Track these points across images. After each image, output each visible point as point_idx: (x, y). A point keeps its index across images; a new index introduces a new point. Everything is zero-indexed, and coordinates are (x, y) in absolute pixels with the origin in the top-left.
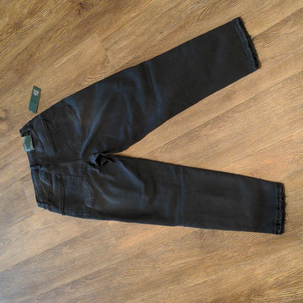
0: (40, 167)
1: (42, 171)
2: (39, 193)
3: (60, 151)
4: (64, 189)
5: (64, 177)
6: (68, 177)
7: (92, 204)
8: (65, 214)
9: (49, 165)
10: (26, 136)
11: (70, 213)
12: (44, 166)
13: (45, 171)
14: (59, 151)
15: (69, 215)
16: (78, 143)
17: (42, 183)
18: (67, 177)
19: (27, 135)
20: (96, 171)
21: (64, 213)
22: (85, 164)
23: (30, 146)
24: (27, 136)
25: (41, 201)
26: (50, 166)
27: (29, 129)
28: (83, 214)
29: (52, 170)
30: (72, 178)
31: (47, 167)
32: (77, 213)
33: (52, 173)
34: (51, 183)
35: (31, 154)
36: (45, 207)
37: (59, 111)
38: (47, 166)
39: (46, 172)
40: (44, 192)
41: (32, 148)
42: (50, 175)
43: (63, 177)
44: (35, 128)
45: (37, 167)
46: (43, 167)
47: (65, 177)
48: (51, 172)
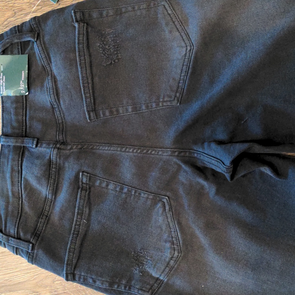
0: (35, 142)
1: (39, 157)
2: (10, 208)
3: (107, 113)
4: (90, 215)
5: (100, 183)
6: (111, 187)
7: (167, 270)
8: (74, 280)
9: (63, 143)
10: (12, 53)
11: (91, 281)
12: (49, 144)
13: (48, 158)
14: (104, 114)
15: (85, 283)
16: (169, 104)
17: (28, 186)
18: (107, 185)
19: (16, 51)
20: (202, 187)
21: (71, 276)
22: (176, 163)
23: (19, 84)
24: (17, 56)
25: (12, 231)
26: (69, 147)
27: (29, 39)
28: (130, 288)
29: (71, 160)
30: (126, 190)
31: (58, 149)
32: (111, 284)
33: (67, 165)
34: (56, 191)
35: (14, 106)
36: (17, 248)
37: (136, 8)
38: (58, 146)
39: (50, 161)
40: (26, 208)
41: (22, 88)
42: (60, 170)
43: (98, 183)
44: (47, 38)
45: (23, 142)
46: (44, 145)
47: (104, 185)
48: (64, 163)
